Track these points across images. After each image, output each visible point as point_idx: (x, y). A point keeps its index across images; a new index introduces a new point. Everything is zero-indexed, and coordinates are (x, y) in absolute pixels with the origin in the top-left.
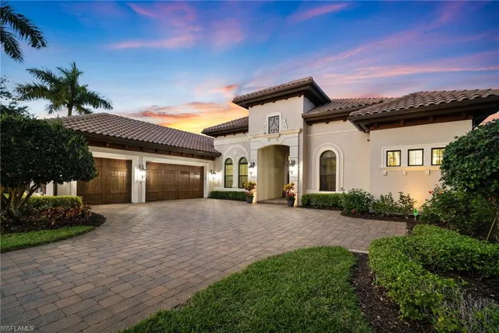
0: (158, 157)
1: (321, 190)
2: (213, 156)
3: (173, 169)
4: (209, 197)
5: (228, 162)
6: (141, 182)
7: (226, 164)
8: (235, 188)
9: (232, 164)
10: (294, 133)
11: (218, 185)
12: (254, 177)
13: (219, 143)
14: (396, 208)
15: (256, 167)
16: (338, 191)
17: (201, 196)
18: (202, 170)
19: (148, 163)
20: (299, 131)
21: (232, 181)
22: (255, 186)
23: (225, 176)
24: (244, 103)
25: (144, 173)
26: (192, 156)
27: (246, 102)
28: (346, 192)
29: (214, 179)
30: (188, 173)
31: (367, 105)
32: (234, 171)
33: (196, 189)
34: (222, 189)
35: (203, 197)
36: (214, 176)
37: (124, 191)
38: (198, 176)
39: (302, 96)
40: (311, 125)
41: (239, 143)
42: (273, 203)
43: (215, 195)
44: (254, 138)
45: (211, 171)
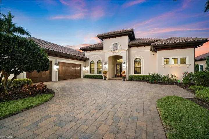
0: (63, 60)
1: (134, 74)
2: (85, 60)
3: (69, 65)
4: (83, 78)
5: (92, 62)
6: (56, 71)
7: (91, 63)
8: (96, 73)
9: (94, 63)
10: (124, 51)
11: (87, 72)
12: (106, 69)
13: (87, 54)
14: (170, 80)
15: (107, 65)
16: (142, 74)
17: (80, 77)
18: (80, 65)
19: (59, 62)
20: (126, 50)
21: (94, 71)
22: (107, 73)
23: (91, 68)
24: (101, 37)
25: (58, 67)
26: (77, 59)
27: (102, 37)
28: (151, 74)
29: (86, 70)
30: (75, 67)
31: (157, 41)
32: (95, 66)
33: (78, 74)
34: (89, 74)
35: (81, 78)
36: (85, 68)
37: (49, 76)
38: (79, 69)
39: (128, 36)
40: (130, 48)
41: (97, 54)
42: (115, 80)
43: (86, 77)
44: (106, 52)
45: (84, 66)
